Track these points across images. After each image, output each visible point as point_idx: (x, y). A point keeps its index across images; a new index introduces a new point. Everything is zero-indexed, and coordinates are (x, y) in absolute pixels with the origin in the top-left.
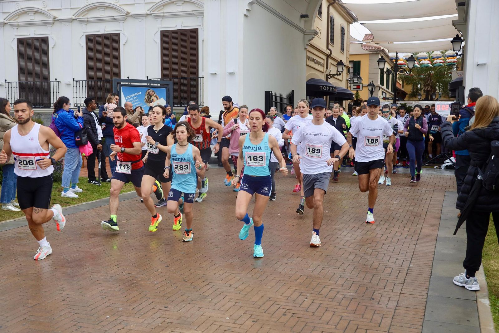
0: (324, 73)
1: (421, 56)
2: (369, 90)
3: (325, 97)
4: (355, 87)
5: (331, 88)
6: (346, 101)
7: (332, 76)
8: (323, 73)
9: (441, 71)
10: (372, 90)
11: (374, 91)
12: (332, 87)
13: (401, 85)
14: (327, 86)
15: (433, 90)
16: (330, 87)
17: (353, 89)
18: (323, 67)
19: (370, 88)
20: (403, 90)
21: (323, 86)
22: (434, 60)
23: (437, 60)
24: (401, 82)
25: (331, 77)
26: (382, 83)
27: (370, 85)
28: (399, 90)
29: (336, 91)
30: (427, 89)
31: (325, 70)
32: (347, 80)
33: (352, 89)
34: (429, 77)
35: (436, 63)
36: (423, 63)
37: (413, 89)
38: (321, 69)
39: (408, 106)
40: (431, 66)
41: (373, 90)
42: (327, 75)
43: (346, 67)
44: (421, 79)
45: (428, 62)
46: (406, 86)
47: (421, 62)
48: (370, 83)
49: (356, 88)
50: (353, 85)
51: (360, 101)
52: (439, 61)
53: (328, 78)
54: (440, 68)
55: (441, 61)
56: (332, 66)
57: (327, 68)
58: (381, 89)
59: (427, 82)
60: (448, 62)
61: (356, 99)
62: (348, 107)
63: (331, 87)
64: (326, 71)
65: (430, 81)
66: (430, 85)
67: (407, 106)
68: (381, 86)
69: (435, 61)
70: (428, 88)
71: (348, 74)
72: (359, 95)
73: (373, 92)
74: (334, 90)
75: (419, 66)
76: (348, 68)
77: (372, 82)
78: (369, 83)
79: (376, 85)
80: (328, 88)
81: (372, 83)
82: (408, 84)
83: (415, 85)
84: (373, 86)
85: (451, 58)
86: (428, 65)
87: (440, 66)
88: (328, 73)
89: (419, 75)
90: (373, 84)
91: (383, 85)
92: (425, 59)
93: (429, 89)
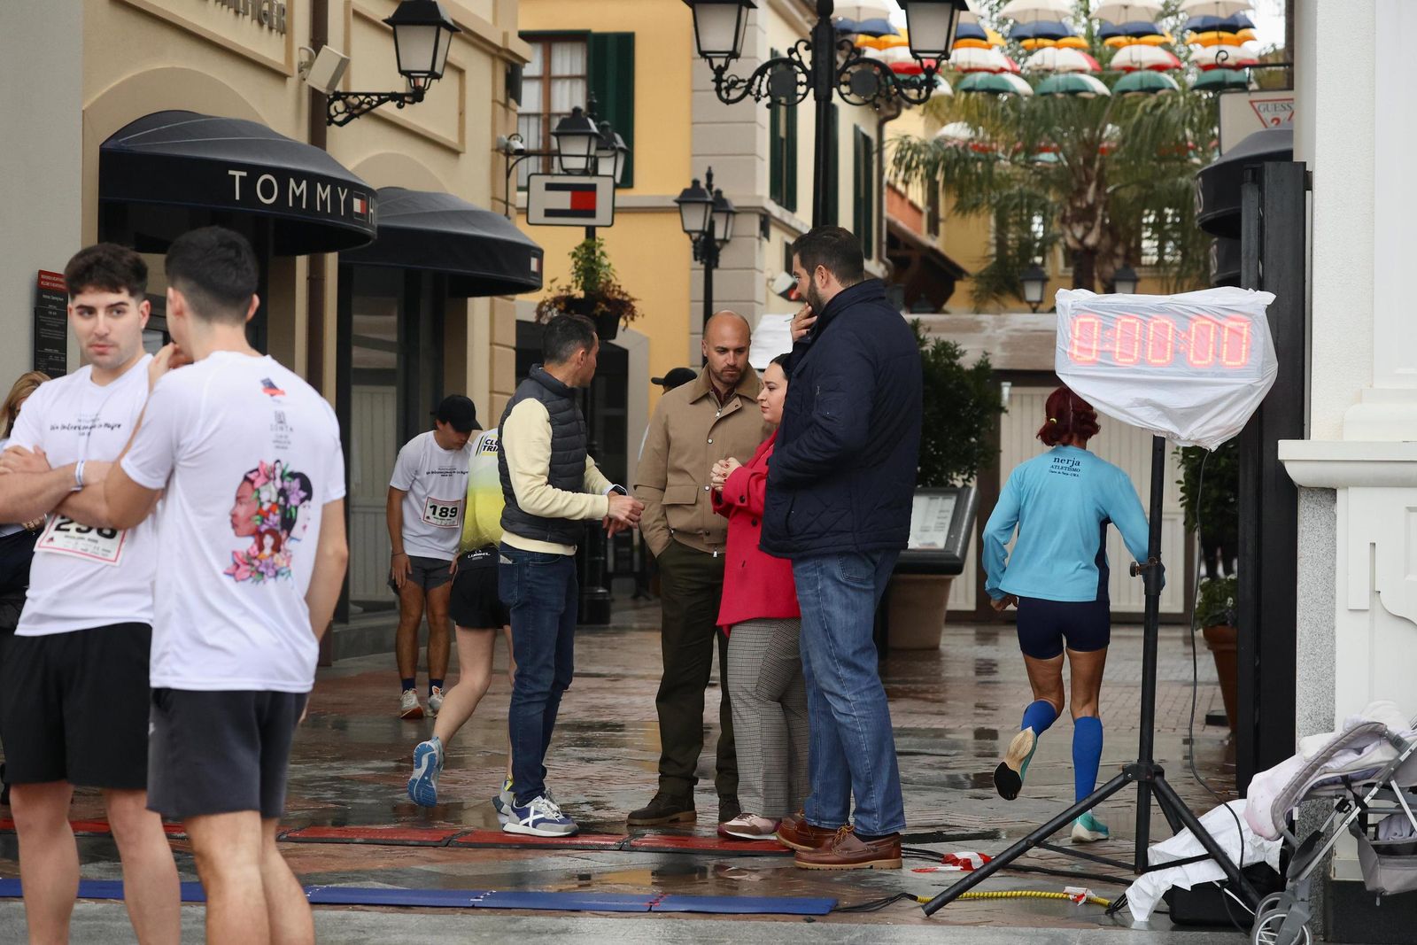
0: (292, 83)
1: (1030, 19)
2: (689, 232)
3: (302, 262)
4: (563, 200)
5: (324, 193)
6: (497, 299)
7: (362, 108)
8: (281, 76)
9: (1160, 123)
10: (709, 233)
11: (725, 241)
12: (335, 183)
13: (919, 211)
14: (283, 175)
15: (1120, 250)
16: (313, 179)
17: (550, 213)
18: (284, 30)
19: (696, 220)
20: (936, 243)
21: (256, 172)
22: (1116, 48)
23: (1135, 48)
24: (917, 193)
25: (353, 113)
26: (783, 189)
27: (692, 196)
28: (908, 247)
29: (364, 215)
30: (1081, 241)
31: (300, 55)
32: (497, 150)
33: (537, 214)
34: (1089, 162)
35: (1129, 70)
36: (1048, 64)
37: (1001, 243)
38: (268, 47)
39: (929, 348)
40: (1100, 87)
41: (719, 234)
42: (314, 93)
43: (493, 56)
44: (1046, 178)
45: (1082, 61)
46: (956, 219)
47: (1034, 60)
48: (696, 183)
49: (568, 206)
50: (550, 187)
51: (608, 302)
52: (1146, 53)
53: (331, 121)
54: (1157, 106)
55: (1162, 57)
56: (358, 29)
57: (318, 38)
58: (775, 233)
59: (1081, 192)
60: (1207, 68)
61: (583, 288)
62: (514, 344)
63: (326, 180)
64: (309, 65)
65: (1098, 188)
66: (1100, 212)
67: (923, 342)
68: (776, 210)
69: (1121, 58)
70: (1088, 230)
71: (506, 106)
72: (605, 261)
73: (718, 250)
74: (349, 204)
75: (1022, 86)
76: (506, 61)
77: (709, 176)
78: (688, 185)
79: (735, 196)
80: (298, 189)
81: (709, 186)
82: (963, 208)
83: (1010, 213)
84: (719, 205)
85: (1220, 41)
86: (1080, 82)
87: (1154, 90)
88: (320, 78)
89: (1031, 150)
90: (719, 192)
91: (790, 204)
92: (1055, 36)
93: (1091, 240)
